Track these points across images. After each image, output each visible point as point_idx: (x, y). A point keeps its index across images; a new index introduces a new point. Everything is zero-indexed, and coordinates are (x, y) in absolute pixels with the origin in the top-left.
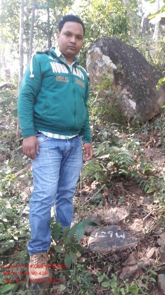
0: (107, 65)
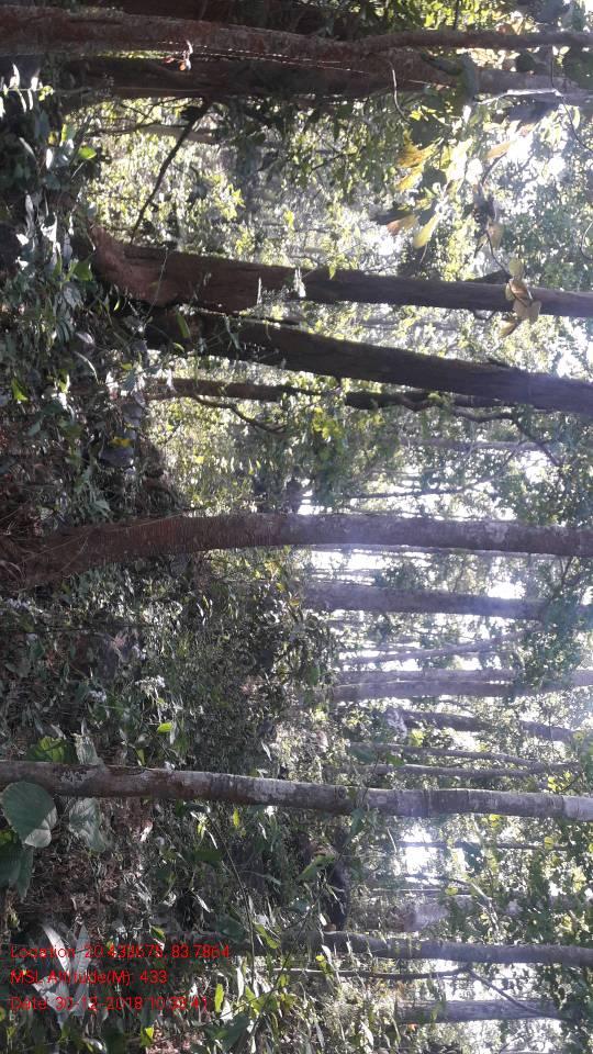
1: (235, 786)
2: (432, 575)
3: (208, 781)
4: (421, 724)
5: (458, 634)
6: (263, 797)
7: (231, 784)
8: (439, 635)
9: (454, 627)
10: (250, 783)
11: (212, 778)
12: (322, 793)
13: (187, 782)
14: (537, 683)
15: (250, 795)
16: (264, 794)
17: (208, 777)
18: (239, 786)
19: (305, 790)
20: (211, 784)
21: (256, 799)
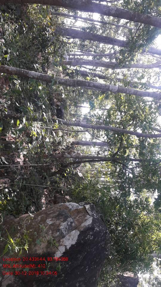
0: (61, 240)
1: (23, 72)
2: (101, 31)
3: (16, 70)
4: (90, 75)
5: (105, 51)
6: (31, 76)
7: (22, 71)
8: (100, 50)
9: (104, 49)
10: (27, 72)
11: (17, 70)
12: (48, 77)
13: (10, 70)
14: (121, 66)
15: (27, 75)
16: (31, 75)
17: (16, 69)
18: (25, 72)
19: (43, 76)
20: (17, 71)
21: (29, 76)
